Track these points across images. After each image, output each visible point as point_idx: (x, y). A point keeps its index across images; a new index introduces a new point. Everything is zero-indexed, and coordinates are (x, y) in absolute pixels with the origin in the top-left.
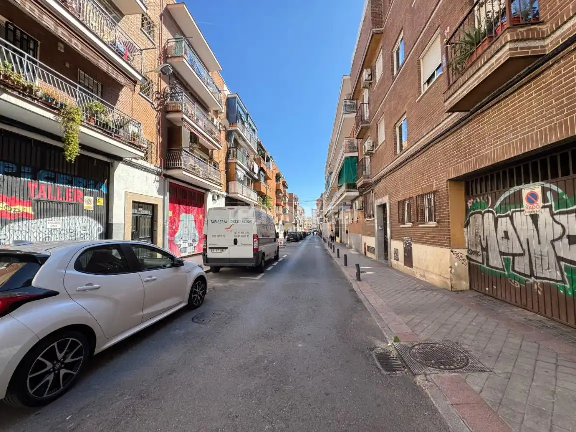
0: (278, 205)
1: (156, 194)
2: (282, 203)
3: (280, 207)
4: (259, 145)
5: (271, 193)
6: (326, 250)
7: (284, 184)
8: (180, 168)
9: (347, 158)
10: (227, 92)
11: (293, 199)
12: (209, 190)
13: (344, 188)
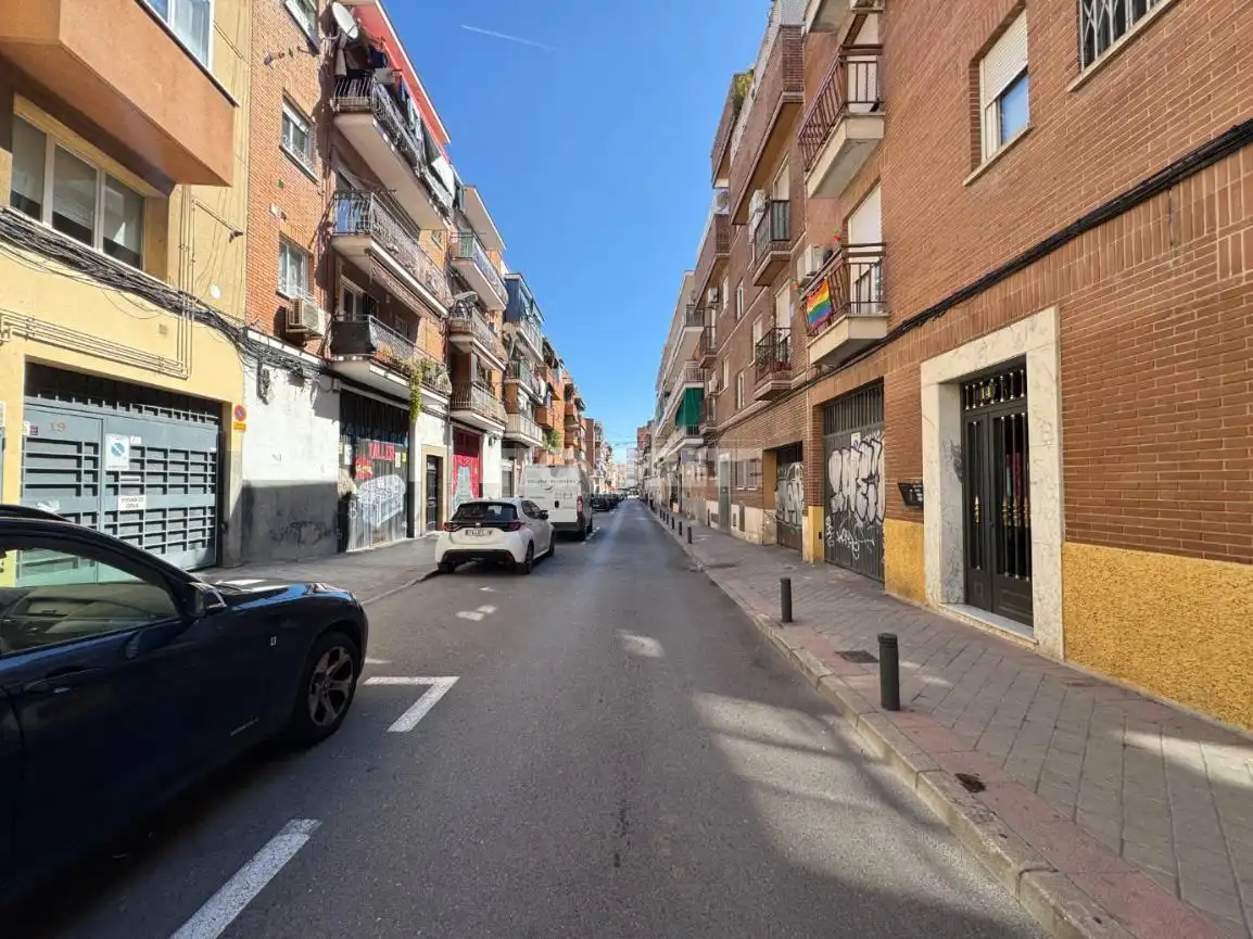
0: (567, 445)
1: (441, 444)
2: (575, 442)
3: (571, 449)
4: (546, 344)
5: (559, 427)
6: (656, 523)
7: (578, 402)
8: (469, 409)
9: (688, 390)
10: (504, 271)
11: (592, 427)
12: (484, 431)
13: (683, 431)
